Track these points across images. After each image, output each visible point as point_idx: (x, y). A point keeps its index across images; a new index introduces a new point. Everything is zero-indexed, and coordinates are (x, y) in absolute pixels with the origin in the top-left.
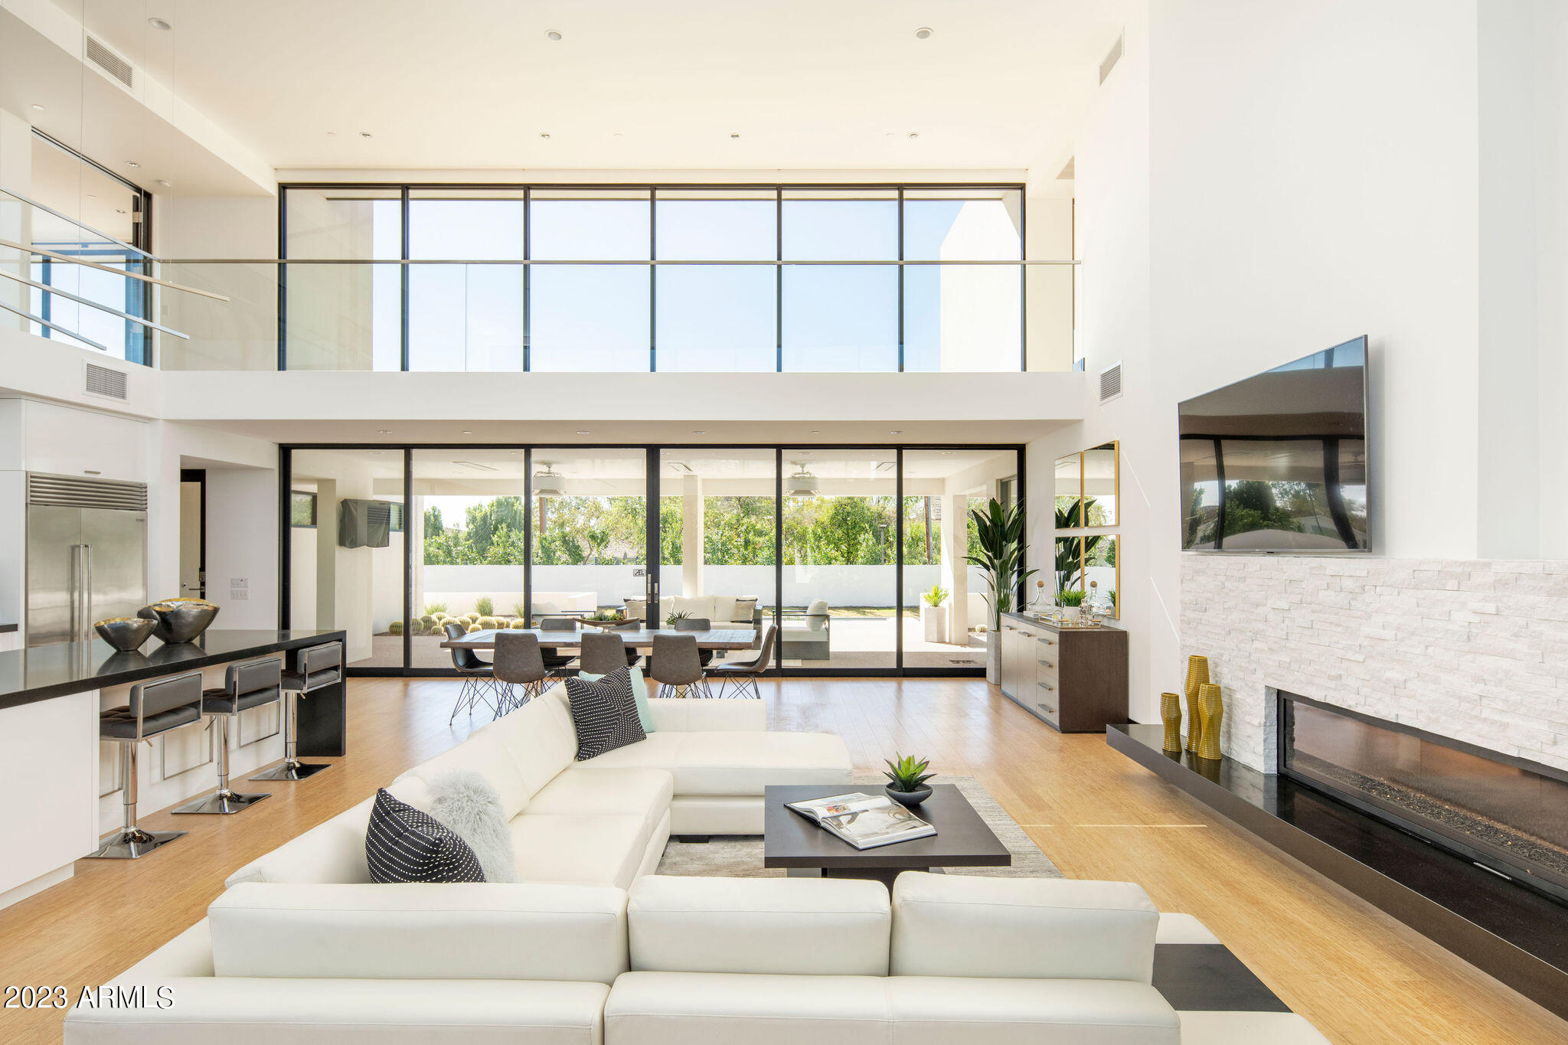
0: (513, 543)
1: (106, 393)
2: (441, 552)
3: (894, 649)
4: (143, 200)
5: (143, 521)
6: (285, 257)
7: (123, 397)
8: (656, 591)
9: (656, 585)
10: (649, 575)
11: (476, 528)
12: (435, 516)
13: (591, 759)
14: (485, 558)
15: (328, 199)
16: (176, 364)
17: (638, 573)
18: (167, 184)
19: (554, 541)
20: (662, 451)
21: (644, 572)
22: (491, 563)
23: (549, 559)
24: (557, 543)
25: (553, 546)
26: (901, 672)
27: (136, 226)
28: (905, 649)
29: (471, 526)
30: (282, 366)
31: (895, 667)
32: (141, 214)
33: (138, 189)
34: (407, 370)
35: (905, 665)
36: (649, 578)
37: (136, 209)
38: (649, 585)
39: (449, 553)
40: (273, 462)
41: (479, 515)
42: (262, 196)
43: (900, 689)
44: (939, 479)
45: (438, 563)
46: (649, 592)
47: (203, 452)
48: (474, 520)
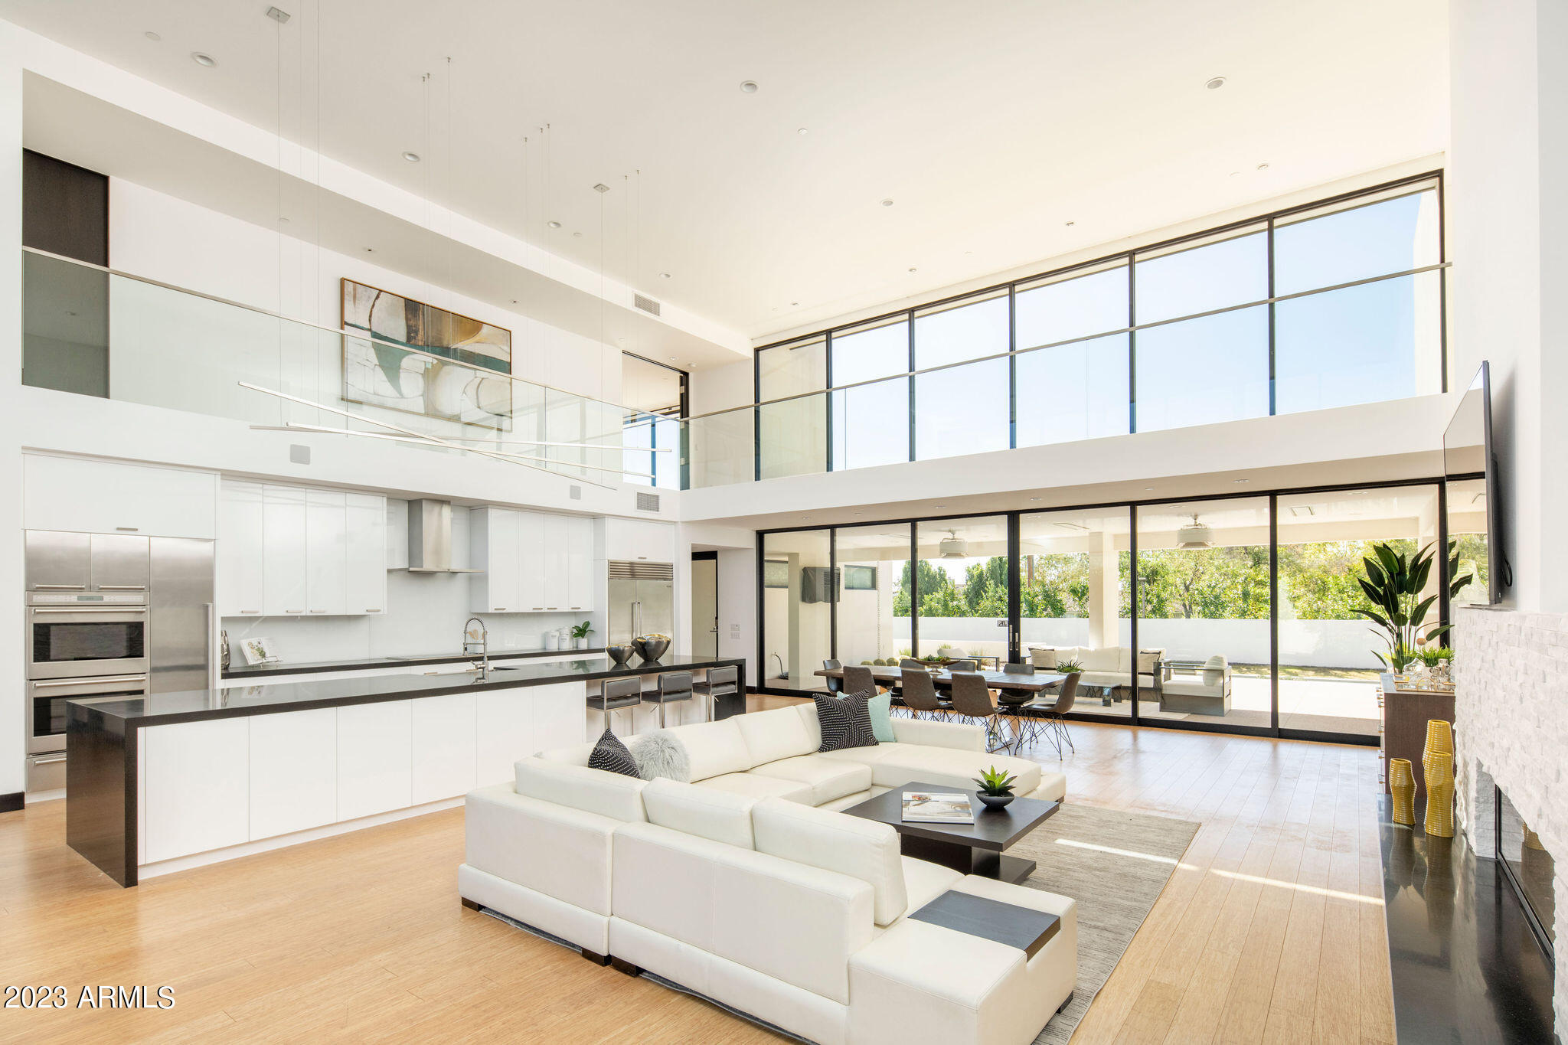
0: (1000, 597)
1: (648, 509)
2: (939, 606)
3: (1269, 709)
4: (685, 378)
5: (670, 587)
6: (759, 402)
7: (658, 511)
8: (1017, 641)
9: (1017, 634)
10: (1011, 626)
11: (973, 585)
12: (941, 575)
13: (830, 752)
14: (977, 611)
15: (791, 349)
16: (704, 483)
17: (1002, 624)
18: (694, 366)
19: (1037, 596)
20: (1021, 515)
21: (1007, 623)
22: (981, 615)
23: (1033, 611)
24: (1040, 598)
25: (1036, 599)
26: (1276, 732)
27: (682, 395)
28: (1280, 710)
29: (969, 583)
30: (757, 477)
31: (1270, 727)
32: (683, 387)
33: (682, 372)
34: (832, 470)
35: (1281, 726)
36: (1011, 629)
37: (681, 385)
38: (1011, 634)
39: (946, 606)
40: (751, 543)
41: (976, 573)
42: (746, 360)
43: (1275, 747)
44: (1410, 519)
45: (938, 615)
46: (1011, 641)
47: (707, 542)
48: (971, 577)
